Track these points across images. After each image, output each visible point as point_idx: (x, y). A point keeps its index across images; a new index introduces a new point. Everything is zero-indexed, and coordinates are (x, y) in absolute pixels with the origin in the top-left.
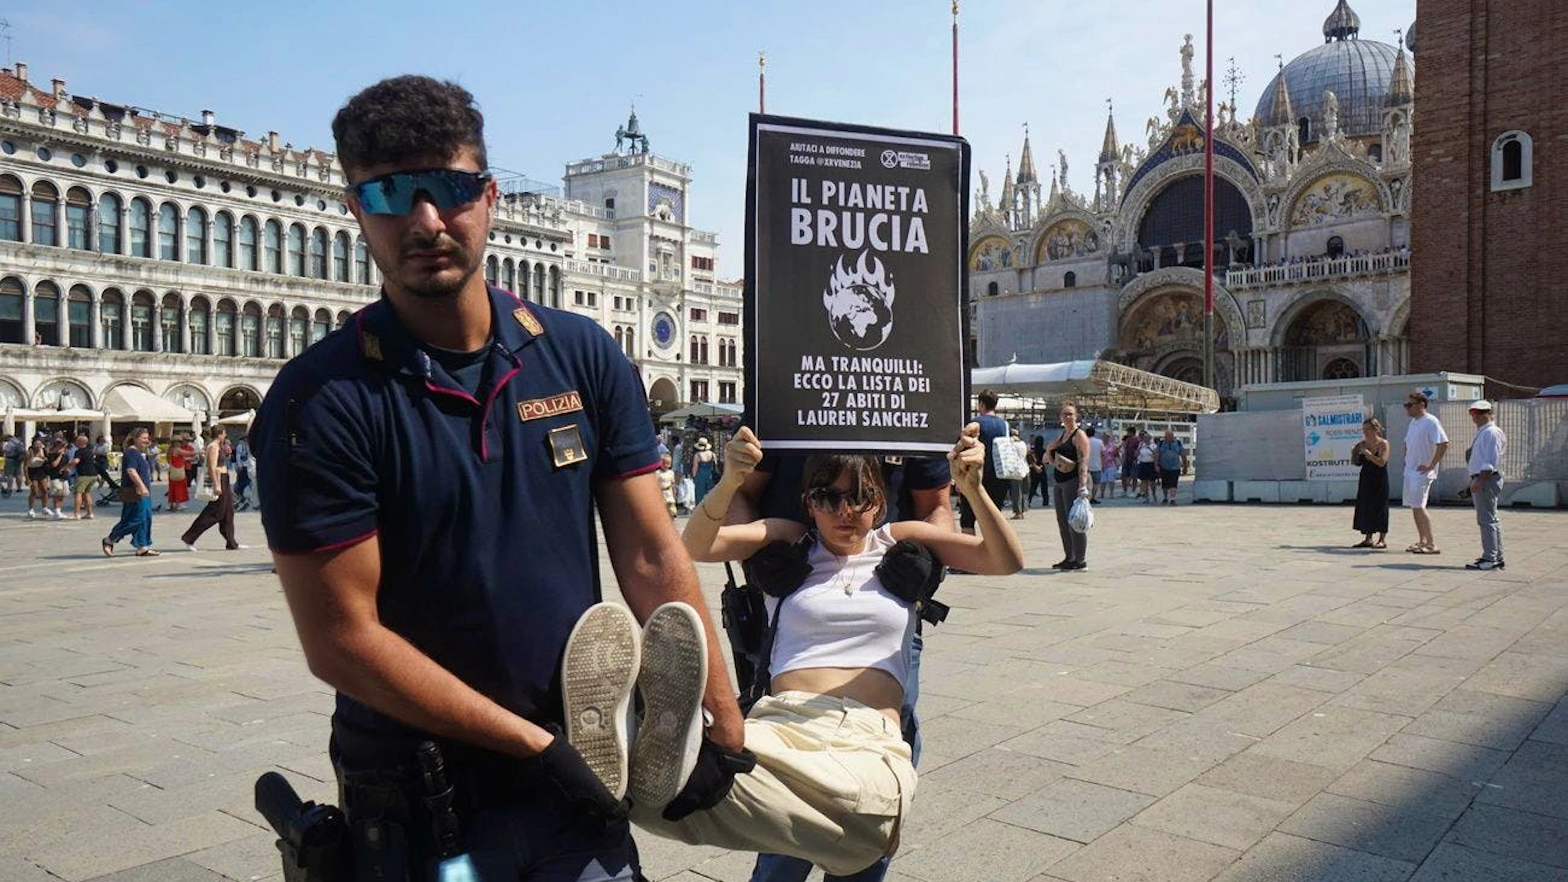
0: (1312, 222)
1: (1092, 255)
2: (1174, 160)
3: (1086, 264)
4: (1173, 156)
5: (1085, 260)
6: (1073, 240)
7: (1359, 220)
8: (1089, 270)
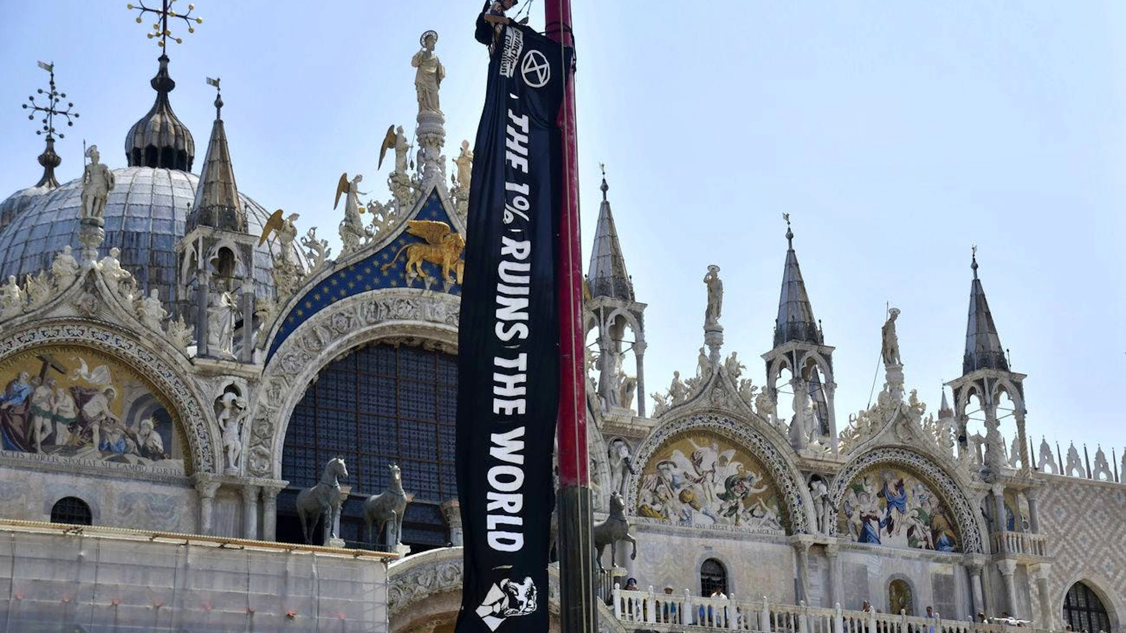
0: (674, 518)
1: (149, 466)
2: (404, 292)
3: (135, 487)
4: (402, 283)
5: (127, 477)
6: (91, 409)
7: (752, 537)
8: (140, 504)
